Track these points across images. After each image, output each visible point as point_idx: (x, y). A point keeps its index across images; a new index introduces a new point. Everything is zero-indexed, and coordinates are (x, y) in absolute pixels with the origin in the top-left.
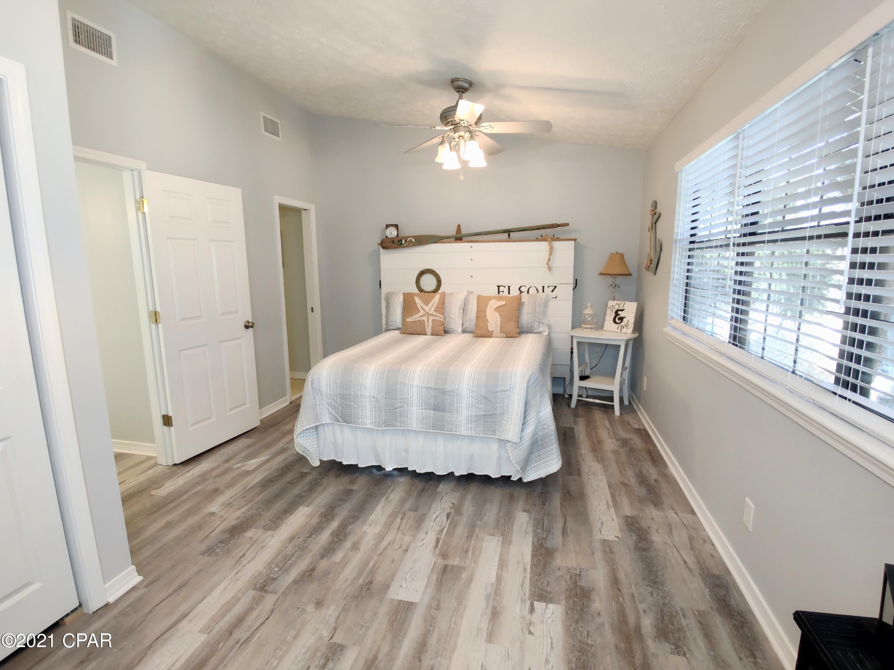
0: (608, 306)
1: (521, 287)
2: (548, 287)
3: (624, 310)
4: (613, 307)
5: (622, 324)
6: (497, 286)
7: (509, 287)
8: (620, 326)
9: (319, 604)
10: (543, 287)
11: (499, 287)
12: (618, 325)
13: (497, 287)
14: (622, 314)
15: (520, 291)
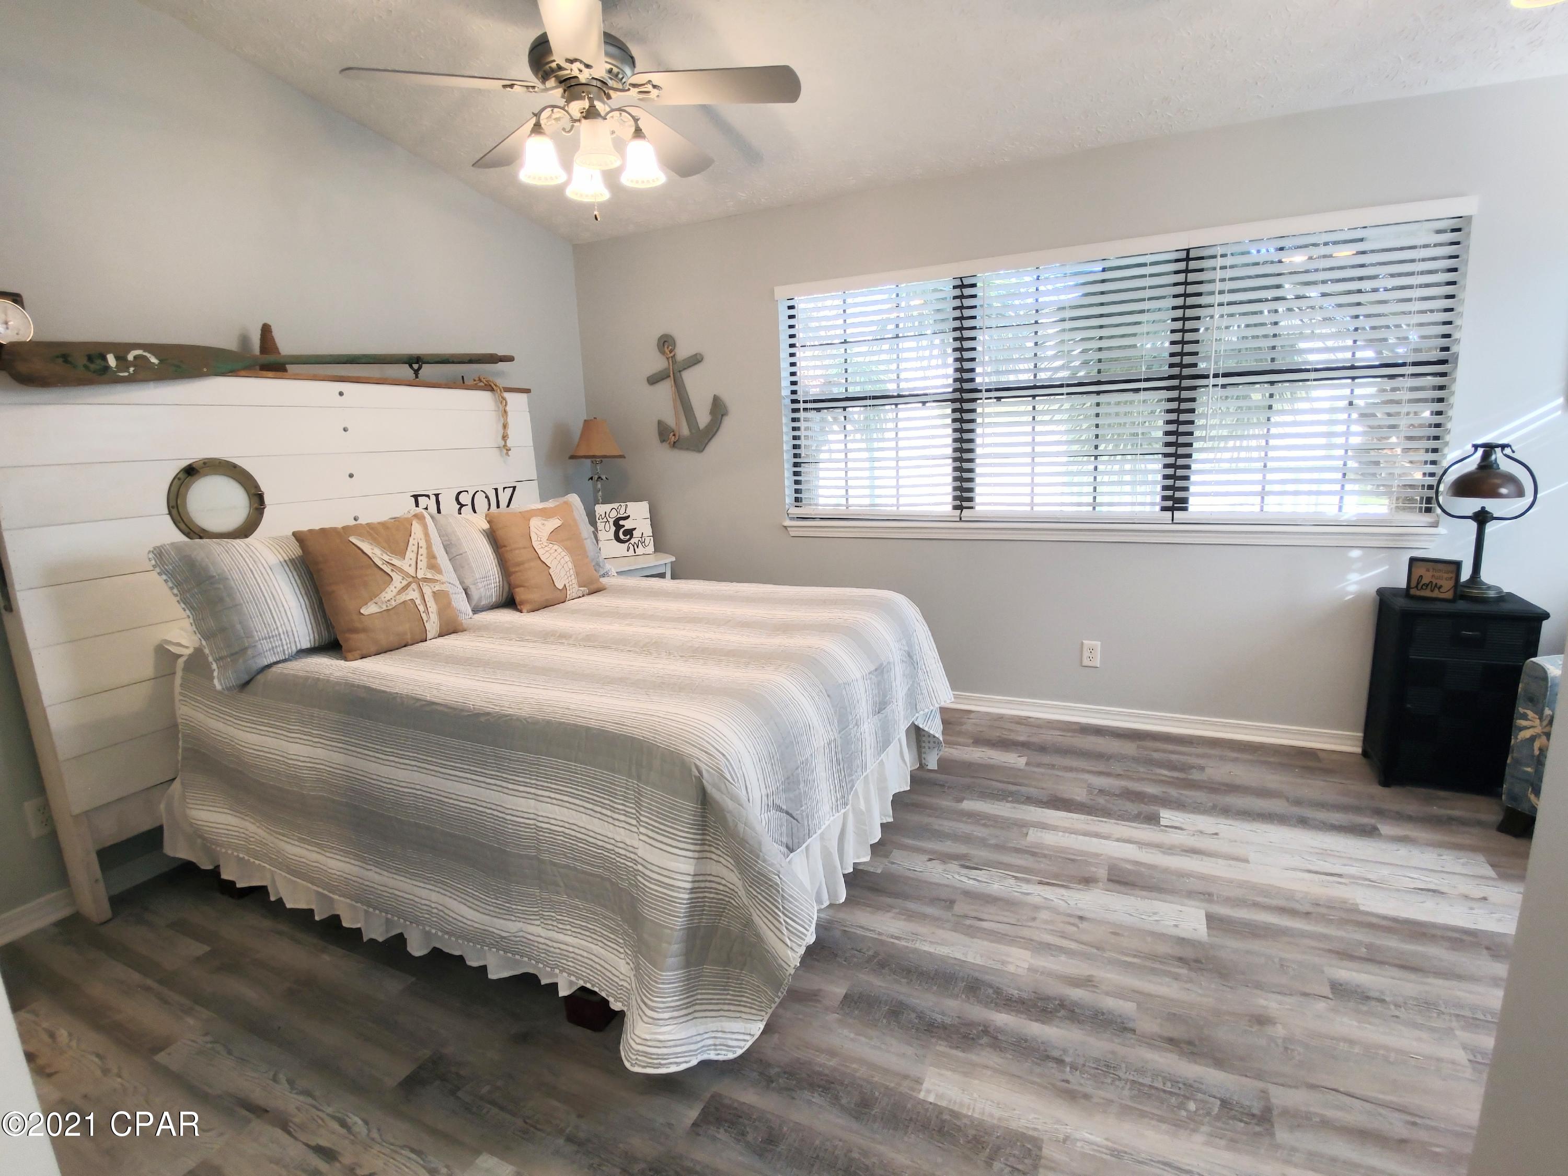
0: (598, 516)
1: (459, 493)
2: (504, 488)
3: (629, 516)
4: (607, 515)
5: (632, 541)
6: (413, 496)
7: (437, 495)
8: (630, 545)
9: (1262, 1020)
10: (496, 490)
11: (416, 497)
12: (627, 544)
13: (413, 499)
14: (628, 525)
15: (459, 503)
